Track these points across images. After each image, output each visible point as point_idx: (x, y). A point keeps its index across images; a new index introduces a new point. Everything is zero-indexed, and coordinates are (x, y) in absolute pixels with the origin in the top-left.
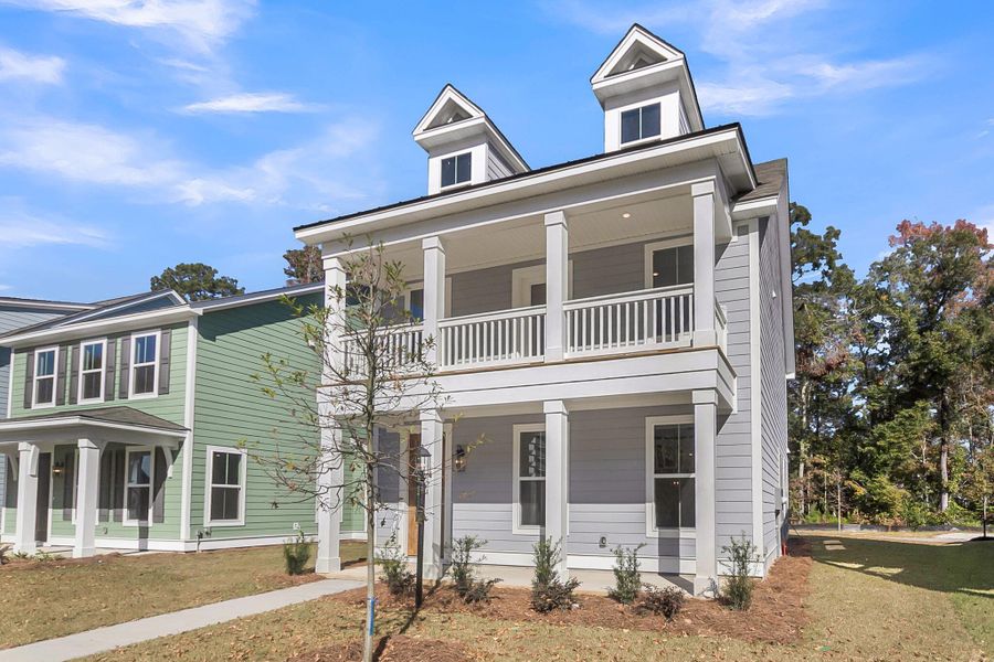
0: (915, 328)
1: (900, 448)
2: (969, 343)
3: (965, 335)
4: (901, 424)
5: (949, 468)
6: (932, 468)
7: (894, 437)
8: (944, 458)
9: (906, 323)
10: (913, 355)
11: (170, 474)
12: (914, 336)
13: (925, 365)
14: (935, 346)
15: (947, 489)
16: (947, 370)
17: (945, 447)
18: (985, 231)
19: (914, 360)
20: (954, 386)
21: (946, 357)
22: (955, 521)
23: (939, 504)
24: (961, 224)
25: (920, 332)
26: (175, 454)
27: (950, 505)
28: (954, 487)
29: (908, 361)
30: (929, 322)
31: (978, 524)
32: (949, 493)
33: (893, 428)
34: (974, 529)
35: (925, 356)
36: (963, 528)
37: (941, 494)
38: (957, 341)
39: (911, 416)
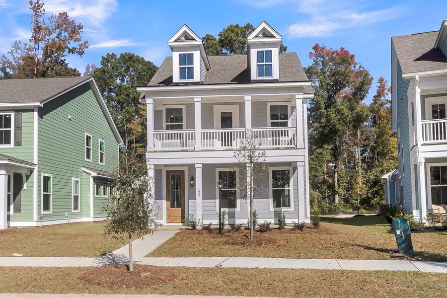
0: (323, 106)
1: (316, 169)
2: (348, 116)
3: (346, 111)
4: (317, 157)
5: (338, 181)
6: (331, 181)
7: (313, 164)
8: (336, 175)
9: (320, 103)
10: (323, 120)
11: (25, 187)
12: (323, 110)
13: (328, 126)
14: (333, 116)
15: (338, 192)
16: (338, 129)
17: (336, 170)
18: (353, 56)
19: (323, 123)
20: (340, 137)
21: (338, 122)
22: (341, 209)
23: (334, 199)
24: (342, 49)
25: (326, 108)
26: (28, 177)
27: (339, 201)
28: (341, 191)
29: (320, 123)
30: (330, 103)
31: (351, 211)
32: (338, 194)
33: (313, 159)
34: (350, 213)
35: (328, 121)
36: (345, 213)
37: (335, 194)
38: (342, 114)
39: (321, 153)
